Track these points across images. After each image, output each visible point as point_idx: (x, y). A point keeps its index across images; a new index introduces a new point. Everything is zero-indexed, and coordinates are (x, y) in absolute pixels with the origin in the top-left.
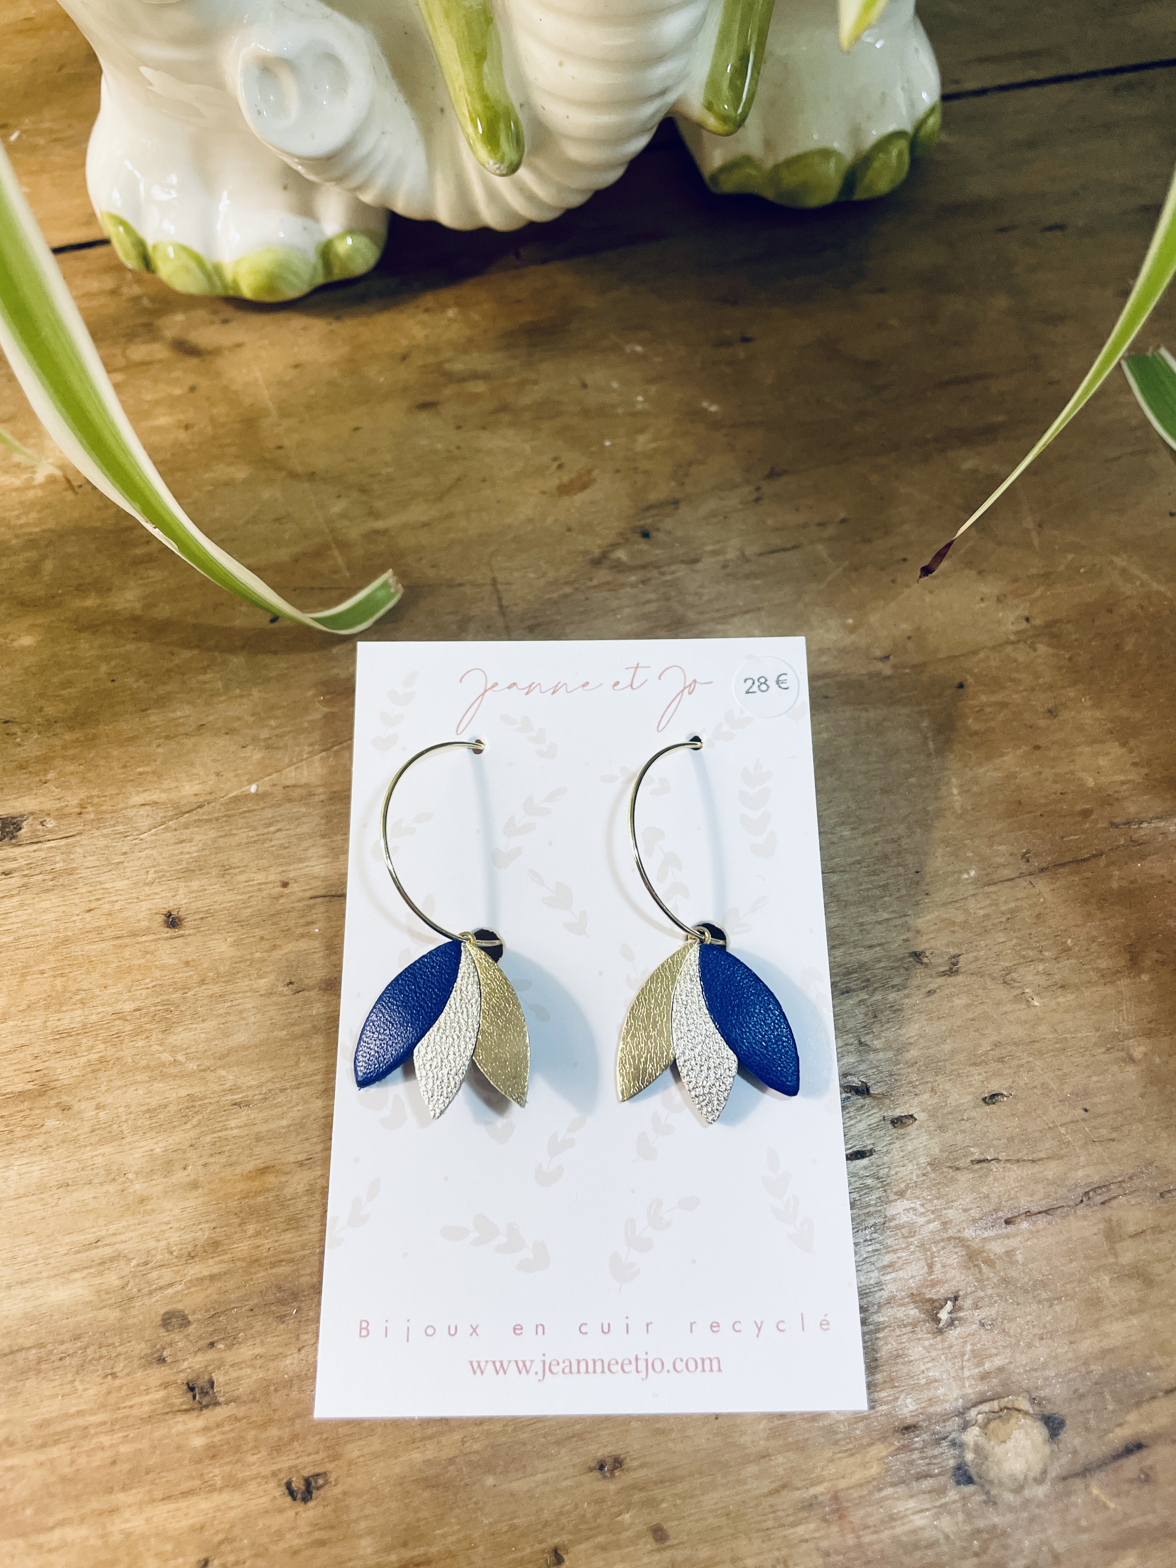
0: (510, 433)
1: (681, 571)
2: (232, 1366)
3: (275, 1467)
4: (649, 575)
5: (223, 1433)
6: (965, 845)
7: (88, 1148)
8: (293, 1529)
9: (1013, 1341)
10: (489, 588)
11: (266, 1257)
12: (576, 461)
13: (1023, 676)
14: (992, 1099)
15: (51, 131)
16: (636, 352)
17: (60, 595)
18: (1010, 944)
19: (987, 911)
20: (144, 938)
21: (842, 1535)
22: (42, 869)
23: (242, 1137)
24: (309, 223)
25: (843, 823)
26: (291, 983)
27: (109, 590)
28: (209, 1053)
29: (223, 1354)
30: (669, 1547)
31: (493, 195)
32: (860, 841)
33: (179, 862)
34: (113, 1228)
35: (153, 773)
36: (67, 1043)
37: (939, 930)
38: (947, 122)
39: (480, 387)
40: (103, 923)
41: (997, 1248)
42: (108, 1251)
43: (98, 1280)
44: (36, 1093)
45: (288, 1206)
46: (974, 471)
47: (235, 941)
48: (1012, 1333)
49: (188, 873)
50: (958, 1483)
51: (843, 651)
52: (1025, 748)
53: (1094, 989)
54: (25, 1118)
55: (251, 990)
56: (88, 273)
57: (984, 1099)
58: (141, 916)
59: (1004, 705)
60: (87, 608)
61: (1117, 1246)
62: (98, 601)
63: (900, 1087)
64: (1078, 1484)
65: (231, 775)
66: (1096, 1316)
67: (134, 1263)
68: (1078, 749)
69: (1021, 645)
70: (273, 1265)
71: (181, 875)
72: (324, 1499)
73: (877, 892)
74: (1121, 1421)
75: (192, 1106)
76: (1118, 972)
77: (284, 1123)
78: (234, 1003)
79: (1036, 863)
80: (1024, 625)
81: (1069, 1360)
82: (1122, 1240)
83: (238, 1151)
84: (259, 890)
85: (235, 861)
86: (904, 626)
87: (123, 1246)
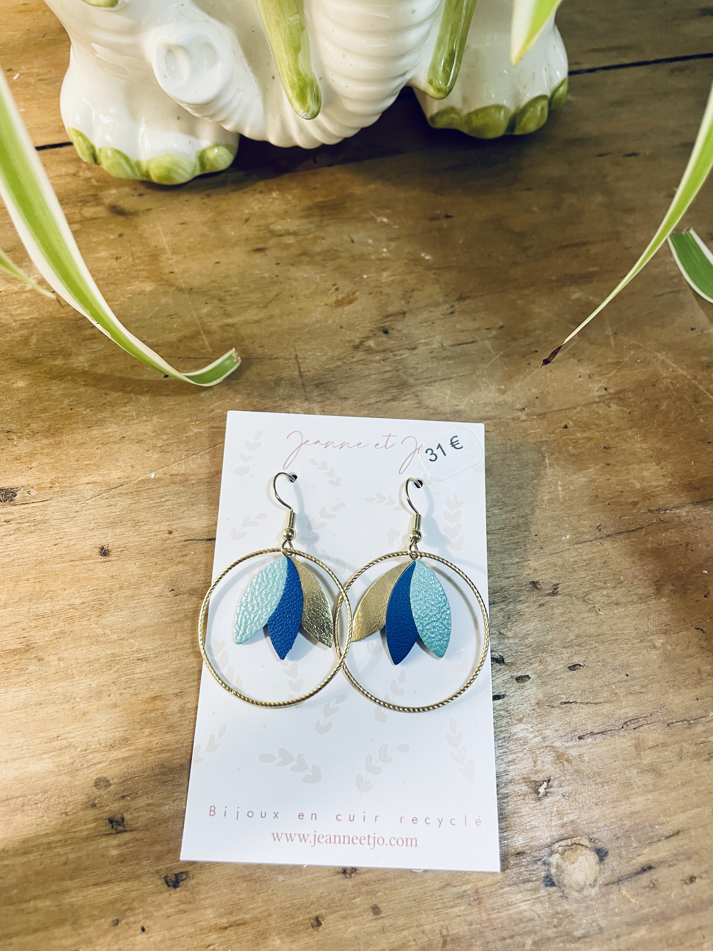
0: (308, 268)
1: (406, 354)
2: (135, 810)
3: (159, 868)
4: (387, 356)
5: (128, 848)
6: (564, 520)
7: (53, 683)
8: (167, 903)
9: (581, 806)
10: (294, 361)
11: (156, 748)
12: (346, 286)
13: (602, 422)
14: (573, 667)
15: (38, 74)
16: (382, 222)
17: (41, 357)
18: (588, 578)
19: (576, 559)
20: (88, 562)
21: (480, 914)
22: (28, 519)
23: (143, 679)
24: (193, 139)
25: (495, 506)
26: (173, 590)
27: (70, 355)
28: (124, 629)
29: (130, 803)
30: (381, 918)
31: (302, 129)
32: (504, 517)
33: (108, 518)
34: (67, 729)
35: (94, 464)
36: (42, 622)
37: (547, 569)
38: (571, 89)
39: (290, 240)
40: (64, 552)
41: (573, 753)
42: (65, 742)
43: (58, 759)
44: (23, 650)
45: (169, 719)
46: (578, 300)
47: (141, 565)
48: (580, 801)
49: (113, 524)
50: (546, 885)
51: (498, 405)
52: (602, 465)
53: (635, 606)
54: (17, 664)
55: (150, 593)
56: (60, 162)
57: (569, 667)
58: (86, 548)
59: (590, 439)
60: (56, 365)
61: (642, 753)
62: (63, 362)
63: (522, 659)
64: (615, 887)
65: (140, 467)
66: (628, 793)
67: (79, 749)
68: (631, 467)
69: (601, 404)
70: (160, 753)
71: (109, 525)
72: (186, 886)
73: (513, 546)
74: (640, 853)
75: (114, 659)
76: (649, 596)
77: (167, 671)
78: (139, 601)
79: (605, 532)
80: (604, 392)
81: (612, 818)
82: (645, 750)
83: (140, 687)
84: (155, 535)
85: (141, 518)
86: (534, 390)
87: (73, 740)
